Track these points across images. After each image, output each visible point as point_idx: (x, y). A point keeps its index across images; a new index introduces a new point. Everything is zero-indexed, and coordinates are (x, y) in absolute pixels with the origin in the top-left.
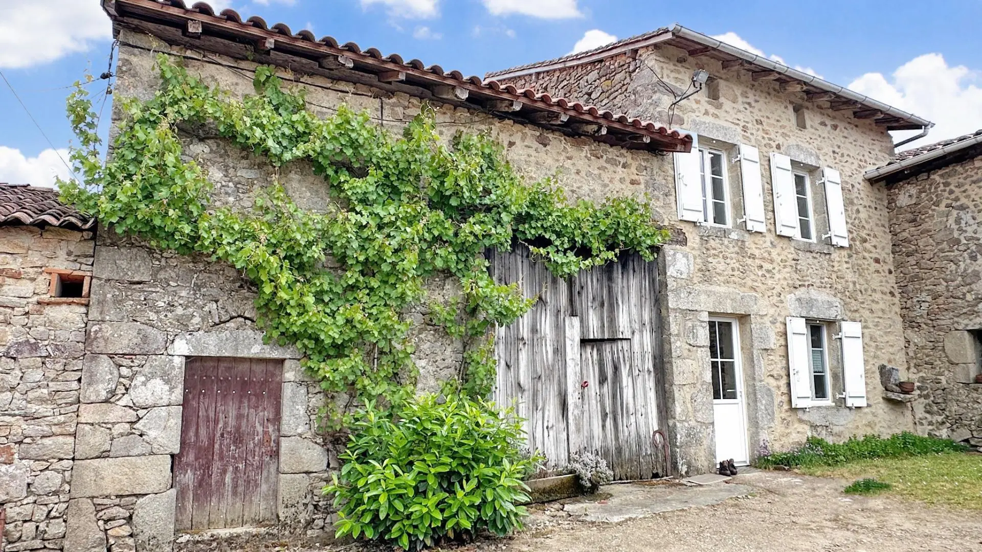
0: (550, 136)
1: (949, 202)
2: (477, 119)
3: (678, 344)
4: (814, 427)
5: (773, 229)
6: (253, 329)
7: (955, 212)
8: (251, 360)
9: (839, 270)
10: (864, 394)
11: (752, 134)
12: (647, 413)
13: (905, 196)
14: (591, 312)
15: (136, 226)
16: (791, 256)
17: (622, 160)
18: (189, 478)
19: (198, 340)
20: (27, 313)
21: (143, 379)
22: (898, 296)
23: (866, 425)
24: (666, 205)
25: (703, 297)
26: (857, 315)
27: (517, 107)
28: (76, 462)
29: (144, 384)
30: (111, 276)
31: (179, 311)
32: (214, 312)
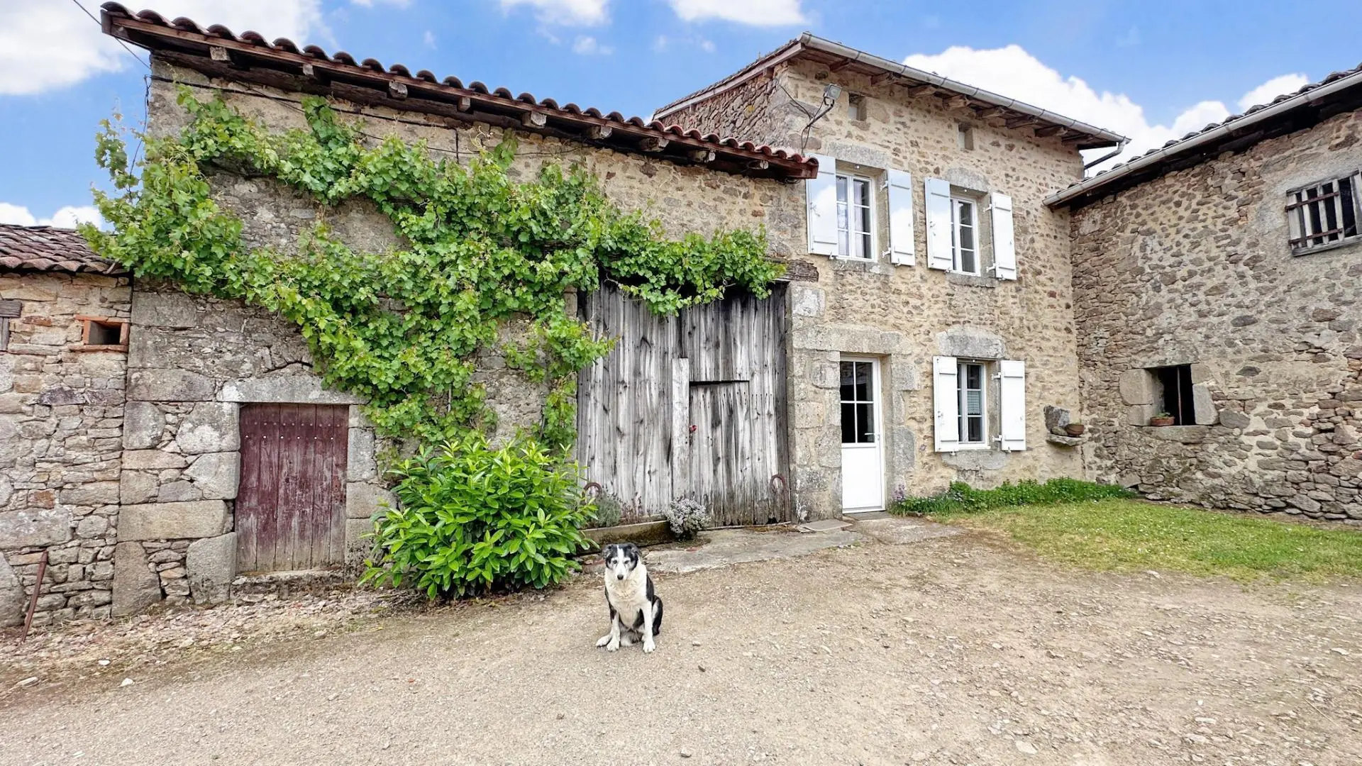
0: (657, 165)
1: (1135, 226)
2: (569, 148)
3: (802, 386)
4: (961, 471)
5: (924, 262)
6: (311, 375)
7: (1140, 238)
8: (316, 406)
9: (1004, 306)
10: (1024, 438)
11: (905, 158)
12: (765, 458)
13: (1090, 222)
14: (703, 353)
15: (156, 270)
16: (944, 291)
17: (743, 190)
18: (251, 522)
19: (250, 387)
20: (60, 361)
21: (190, 425)
22: (1075, 332)
23: (1024, 470)
24: (794, 238)
25: (834, 336)
26: (1022, 353)
27: (606, 133)
28: (123, 507)
29: (191, 430)
30: (151, 322)
31: (228, 357)
32: (267, 358)
